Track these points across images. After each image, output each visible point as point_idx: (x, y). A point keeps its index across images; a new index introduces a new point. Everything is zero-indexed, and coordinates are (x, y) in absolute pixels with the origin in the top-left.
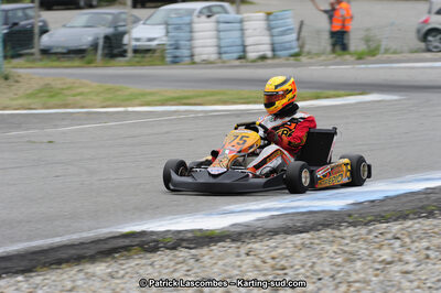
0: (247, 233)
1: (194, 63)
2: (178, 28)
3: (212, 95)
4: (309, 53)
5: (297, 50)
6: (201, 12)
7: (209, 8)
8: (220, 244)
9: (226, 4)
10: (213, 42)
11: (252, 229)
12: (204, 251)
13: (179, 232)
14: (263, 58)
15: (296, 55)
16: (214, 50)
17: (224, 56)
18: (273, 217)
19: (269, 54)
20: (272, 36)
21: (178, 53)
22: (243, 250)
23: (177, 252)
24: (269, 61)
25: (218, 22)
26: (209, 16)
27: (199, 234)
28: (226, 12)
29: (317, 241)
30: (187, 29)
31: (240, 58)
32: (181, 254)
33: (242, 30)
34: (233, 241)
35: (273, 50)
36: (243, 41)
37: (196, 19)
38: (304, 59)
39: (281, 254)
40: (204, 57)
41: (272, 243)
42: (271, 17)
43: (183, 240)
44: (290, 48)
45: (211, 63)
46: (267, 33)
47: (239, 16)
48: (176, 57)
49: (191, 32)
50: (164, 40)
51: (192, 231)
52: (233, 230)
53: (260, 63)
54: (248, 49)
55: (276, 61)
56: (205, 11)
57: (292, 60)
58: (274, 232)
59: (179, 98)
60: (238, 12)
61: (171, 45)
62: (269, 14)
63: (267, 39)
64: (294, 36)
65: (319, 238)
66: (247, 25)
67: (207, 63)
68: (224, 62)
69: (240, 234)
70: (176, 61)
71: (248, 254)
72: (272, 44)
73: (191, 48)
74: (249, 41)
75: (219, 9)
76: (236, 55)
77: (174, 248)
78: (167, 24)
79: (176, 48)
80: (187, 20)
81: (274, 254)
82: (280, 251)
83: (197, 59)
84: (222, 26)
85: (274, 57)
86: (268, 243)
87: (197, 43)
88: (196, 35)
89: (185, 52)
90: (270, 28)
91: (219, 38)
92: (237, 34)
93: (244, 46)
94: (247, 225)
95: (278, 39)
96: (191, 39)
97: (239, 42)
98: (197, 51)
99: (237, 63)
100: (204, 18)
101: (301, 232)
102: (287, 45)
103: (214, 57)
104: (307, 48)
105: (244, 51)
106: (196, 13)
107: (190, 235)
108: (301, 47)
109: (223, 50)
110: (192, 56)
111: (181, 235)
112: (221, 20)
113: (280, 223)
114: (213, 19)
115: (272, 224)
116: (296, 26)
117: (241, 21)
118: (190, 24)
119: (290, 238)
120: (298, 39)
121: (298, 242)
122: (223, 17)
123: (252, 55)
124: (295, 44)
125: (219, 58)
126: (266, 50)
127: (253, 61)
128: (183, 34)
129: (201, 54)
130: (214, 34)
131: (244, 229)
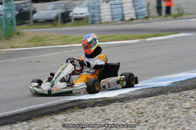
0: (126, 98)
1: (101, 23)
2: (94, 8)
4: (152, 16)
5: (147, 15)
8: (114, 103)
10: (109, 13)
11: (128, 96)
12: (107, 107)
13: (96, 99)
14: (132, 19)
15: (146, 18)
16: (110, 17)
17: (115, 20)
18: (137, 90)
19: (135, 17)
20: (136, 9)
21: (94, 19)
22: (124, 106)
24: (135, 21)
25: (111, 5)
26: (107, 2)
27: (104, 99)
29: (157, 100)
31: (122, 20)
32: (96, 109)
33: (122, 7)
34: (120, 102)
35: (137, 16)
36: (123, 13)
37: (101, 4)
38: (150, 19)
39: (141, 107)
40: (106, 20)
41: (137, 102)
42: (135, 1)
43: (97, 102)
44: (144, 15)
45: (109, 23)
46: (133, 8)
47: (121, 2)
48: (93, 21)
49: (99, 9)
50: (88, 14)
51: (101, 98)
52: (119, 97)
53: (131, 22)
54: (125, 16)
55: (138, 21)
57: (145, 20)
58: (138, 97)
61: (91, 16)
63: (133, 11)
64: (145, 9)
66: (124, 5)
67: (107, 23)
68: (115, 22)
69: (123, 98)
70: (93, 23)
71: (126, 108)
72: (136, 13)
73: (100, 17)
74: (125, 12)
76: (120, 19)
77: (93, 106)
78: (88, 6)
79: (93, 17)
80: (97, 4)
81: (138, 107)
82: (141, 105)
83: (103, 21)
84: (113, 6)
85: (137, 19)
86: (135, 102)
87: (102, 14)
88: (102, 11)
89: (97, 19)
90: (134, 6)
91: (112, 12)
92: (120, 9)
93: (123, 15)
94: (125, 94)
95: (138, 11)
96: (99, 13)
97: (121, 13)
98: (102, 18)
99: (120, 22)
100: (105, 3)
101: (150, 97)
102: (143, 13)
103: (110, 20)
104: (151, 14)
105: (123, 17)
106: (101, 1)
107: (100, 100)
108: (149, 14)
109: (115, 17)
110: (100, 20)
112: (113, 3)
113: (140, 93)
114: (109, 3)
115: (137, 94)
116: (146, 5)
117: (122, 4)
118: (99, 6)
119: (145, 99)
120: (147, 10)
123: (127, 18)
124: (146, 13)
125: (113, 20)
126: (133, 16)
127: (128, 21)
128: (96, 11)
129: (104, 19)
130: (110, 10)
131: (125, 96)
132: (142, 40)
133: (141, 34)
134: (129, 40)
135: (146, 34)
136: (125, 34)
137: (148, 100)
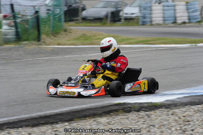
1: (152, 25)
2: (145, 9)
5: (199, 20)
6: (156, 2)
8: (160, 109)
10: (161, 15)
11: (175, 103)
12: (152, 112)
13: (141, 103)
14: (184, 23)
15: (199, 22)
16: (161, 19)
17: (166, 22)
18: (185, 97)
19: (187, 21)
20: (189, 13)
21: (145, 20)
22: (170, 113)
23: (139, 113)
26: (160, 3)
27: (150, 105)
30: (149, 9)
31: (173, 23)
32: (141, 114)
33: (175, 10)
34: (166, 108)
35: (189, 19)
36: (175, 15)
37: (153, 5)
40: (157, 22)
41: (184, 109)
42: (188, 4)
43: (143, 107)
44: (197, 19)
45: (160, 25)
46: (186, 11)
47: (174, 4)
48: (144, 22)
49: (151, 10)
50: (139, 14)
51: (147, 103)
52: (166, 103)
53: (183, 25)
54: (178, 18)
55: (190, 24)
56: (158, 1)
57: (197, 24)
58: (184, 104)
59: (145, 41)
60: (173, 2)
61: (142, 16)
63: (186, 14)
64: (199, 13)
66: (177, 8)
67: (158, 25)
68: (166, 25)
69: (169, 105)
70: (144, 24)
71: (172, 115)
72: (189, 17)
73: (151, 18)
74: (178, 15)
76: (171, 21)
77: (138, 111)
78: (140, 7)
79: (144, 18)
80: (149, 5)
81: (184, 115)
82: (188, 113)
83: (154, 23)
84: (166, 8)
85: (189, 22)
87: (153, 15)
88: (153, 12)
89: (148, 20)
90: (188, 9)
91: (164, 14)
92: (172, 12)
93: (175, 17)
94: (172, 101)
95: (191, 14)
96: (151, 14)
97: (173, 15)
98: (154, 19)
99: (172, 25)
100: (157, 4)
101: (198, 105)
102: (195, 17)
103: (161, 22)
105: (175, 20)
106: (154, 2)
107: (146, 105)
108: (202, 18)
109: (166, 19)
110: (151, 21)
111: (142, 105)
112: (165, 5)
113: (188, 100)
114: (161, 4)
115: (185, 101)
116: (200, 8)
117: (174, 6)
118: (150, 7)
119: (193, 107)
120: (201, 14)
121: (196, 109)
123: (179, 21)
124: (199, 17)
125: (164, 23)
126: (186, 19)
127: (180, 24)
128: (148, 12)
129: (155, 21)
130: (162, 11)
131: (172, 103)
132: (194, 45)
133: (193, 39)
135: (198, 39)
136: (176, 38)
137: (196, 107)
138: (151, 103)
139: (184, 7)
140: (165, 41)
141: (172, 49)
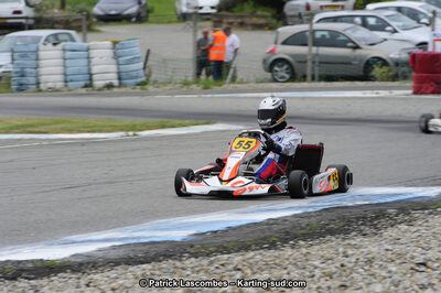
0: (88, 263)
1: (40, 91)
2: (24, 55)
3: (57, 123)
4: (155, 82)
5: (143, 79)
6: (47, 40)
7: (56, 35)
8: (60, 275)
9: (73, 32)
10: (60, 69)
11: (92, 260)
12: (44, 281)
13: (19, 262)
14: (110, 86)
15: (143, 84)
16: (61, 78)
17: (70, 84)
18: (114, 248)
19: (116, 82)
20: (118, 64)
21: (24, 80)
22: (83, 281)
23: (17, 283)
24: (115, 90)
25: (64, 50)
26: (55, 44)
27: (39, 264)
28: (73, 40)
29: (158, 272)
30: (33, 57)
31: (86, 86)
32: (21, 285)
33: (88, 58)
34: (74, 271)
35: (120, 79)
36: (90, 69)
37: (41, 47)
38: (150, 88)
39: (121, 285)
40: (50, 85)
41: (113, 274)
42: (117, 46)
43: (23, 270)
44: (137, 77)
45: (58, 91)
46: (114, 61)
47: (86, 45)
48: (21, 85)
49: (37, 59)
50: (10, 68)
51: (32, 261)
52: (73, 260)
53: (106, 91)
54: (95, 77)
55: (123, 90)
56: (51, 39)
57: (138, 89)
58: (115, 263)
59: (23, 126)
60: (85, 41)
61: (16, 72)
62: (115, 43)
63: (113, 68)
64: (141, 65)
65: (160, 269)
66: (93, 53)
67: (53, 90)
68: (70, 90)
69: (81, 264)
70: (21, 88)
71: (88, 286)
72: (119, 73)
73: (37, 76)
74: (95, 70)
75: (65, 37)
76: (83, 83)
77: (14, 278)
78: (13, 51)
79: (22, 76)
80: (33, 47)
81: (113, 285)
82: (121, 282)
83: (42, 86)
84: (68, 54)
85: (121, 85)
86: (108, 274)
87: (42, 71)
88: (42, 63)
89: (32, 80)
90: (116, 57)
91: (65, 66)
92: (84, 62)
93: (91, 75)
94: (88, 255)
95: (123, 68)
96: (37, 67)
97: (85, 70)
98: (43, 78)
99: (84, 91)
100: (50, 46)
101: (142, 263)
102: (134, 74)
103: (60, 85)
104: (153, 77)
105: (91, 79)
106: (42, 41)
107: (30, 265)
108: (148, 76)
109: (69, 78)
110: (38, 83)
111: (21, 265)
112: (67, 47)
113: (121, 253)
114: (59, 46)
115: (114, 255)
116: (143, 55)
117: (88, 50)
118: (37, 51)
119: (131, 268)
120: (144, 68)
121: (139, 273)
122: (69, 45)
123: (98, 83)
124: (141, 73)
125: (66, 86)
126: (113, 78)
127: (99, 90)
128: (30, 62)
129: (46, 82)
130: (60, 61)
131: (86, 259)
132: (131, 133)
133: (129, 121)
134: (100, 131)
135: (139, 121)
136: (92, 119)
137: (139, 270)
138: (41, 260)
139: (109, 52)
140: (69, 126)
141: (83, 143)
